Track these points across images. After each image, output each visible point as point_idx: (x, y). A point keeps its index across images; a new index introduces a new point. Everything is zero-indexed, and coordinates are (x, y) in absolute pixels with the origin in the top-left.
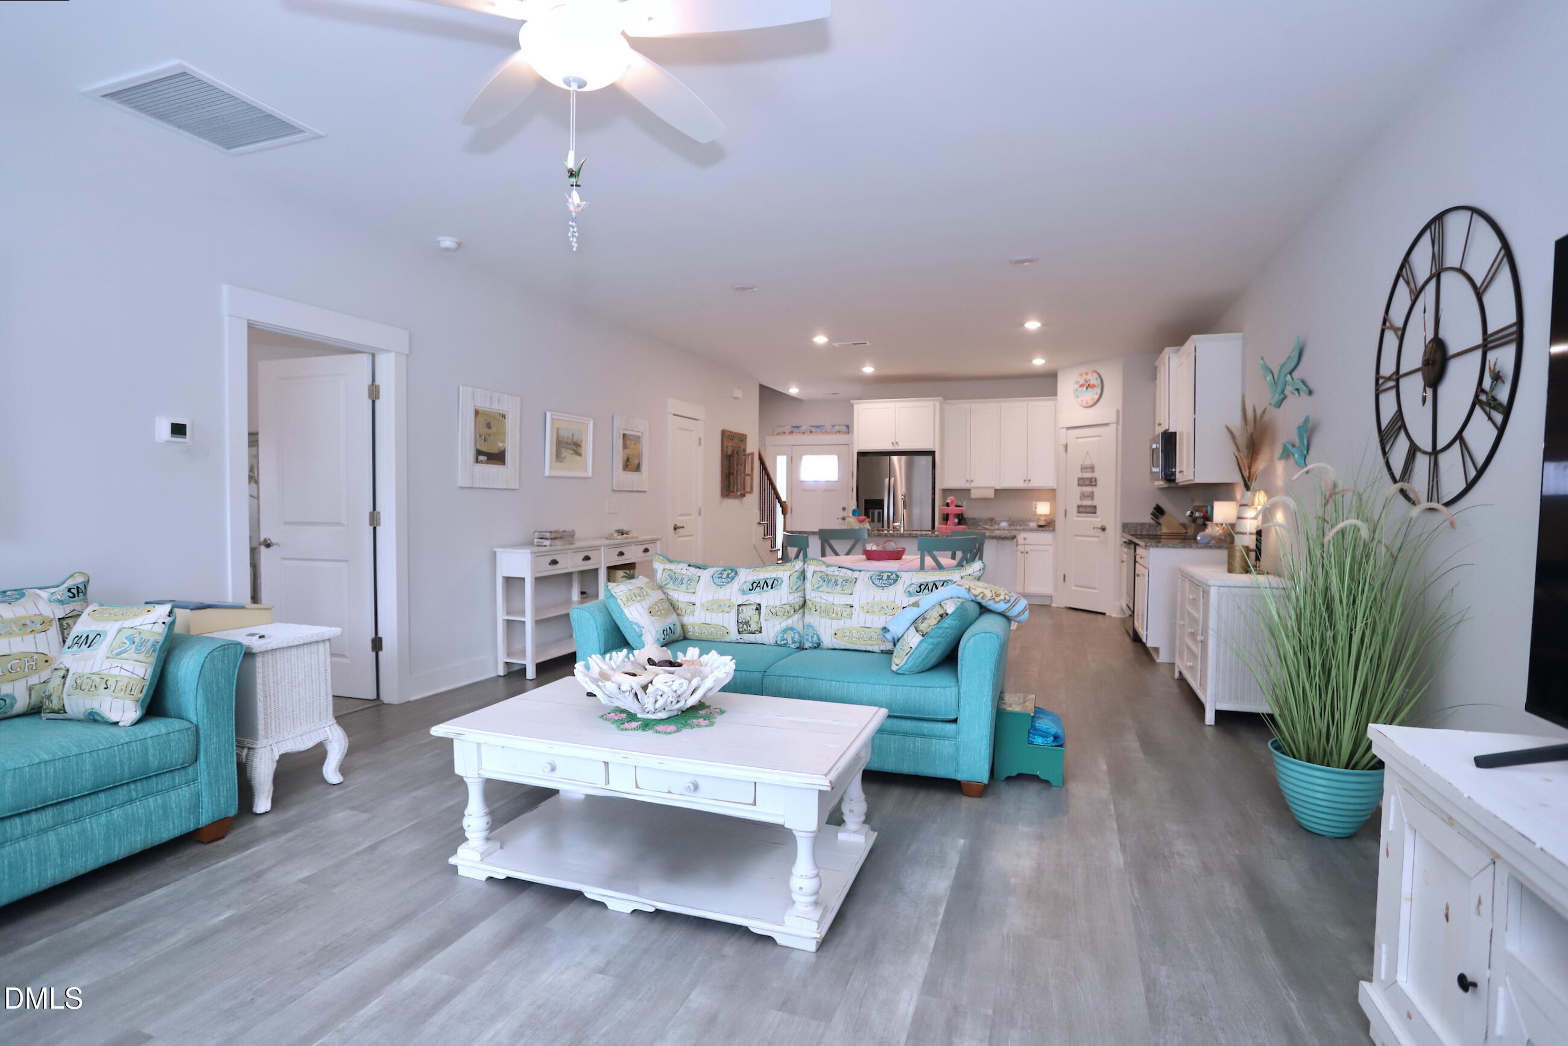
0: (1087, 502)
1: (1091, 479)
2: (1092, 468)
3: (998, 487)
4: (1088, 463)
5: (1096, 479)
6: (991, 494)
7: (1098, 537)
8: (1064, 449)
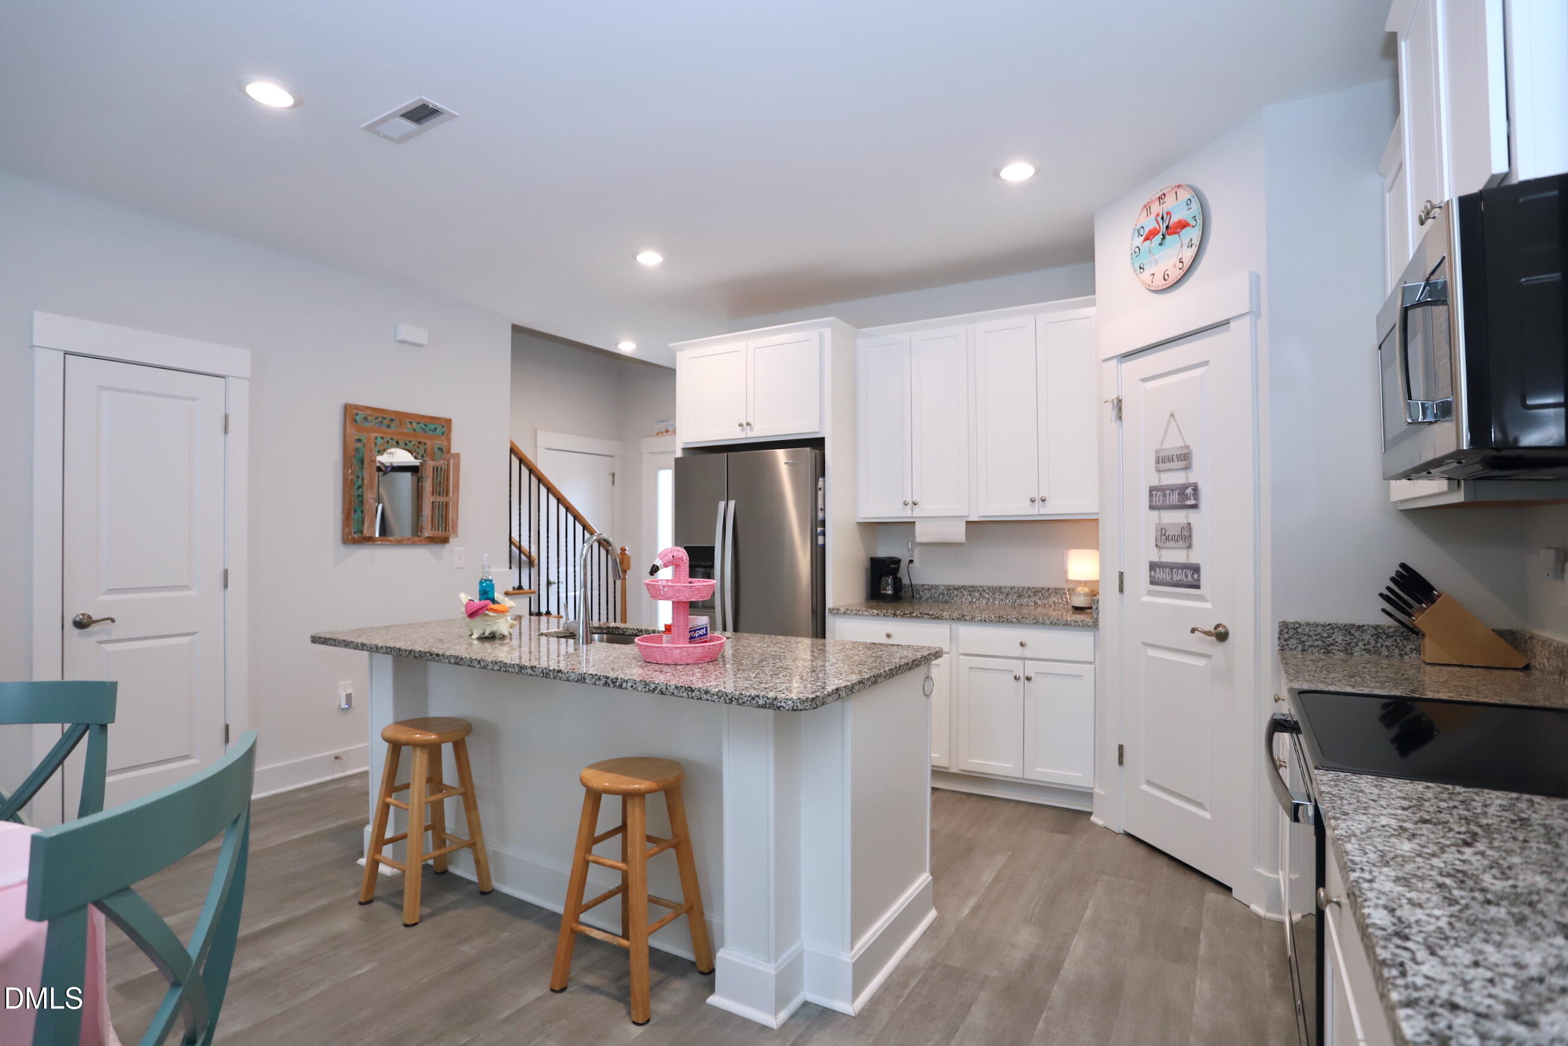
0: (1175, 555)
1: (1182, 489)
2: (1185, 458)
3: (974, 518)
4: (1173, 443)
5: (1196, 489)
6: (958, 533)
7: (1208, 656)
8: (1114, 413)
